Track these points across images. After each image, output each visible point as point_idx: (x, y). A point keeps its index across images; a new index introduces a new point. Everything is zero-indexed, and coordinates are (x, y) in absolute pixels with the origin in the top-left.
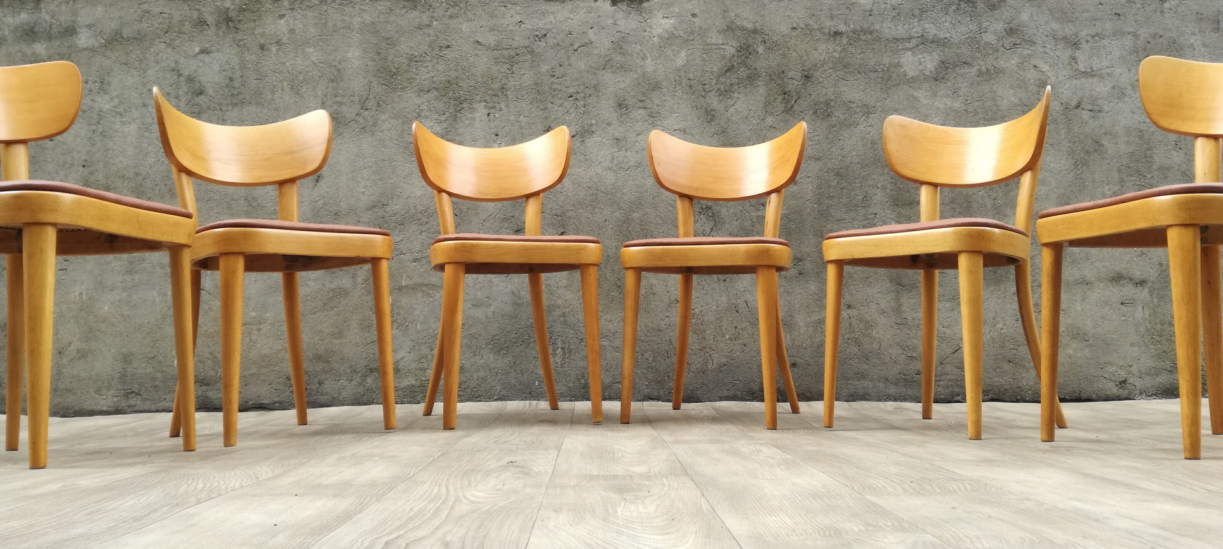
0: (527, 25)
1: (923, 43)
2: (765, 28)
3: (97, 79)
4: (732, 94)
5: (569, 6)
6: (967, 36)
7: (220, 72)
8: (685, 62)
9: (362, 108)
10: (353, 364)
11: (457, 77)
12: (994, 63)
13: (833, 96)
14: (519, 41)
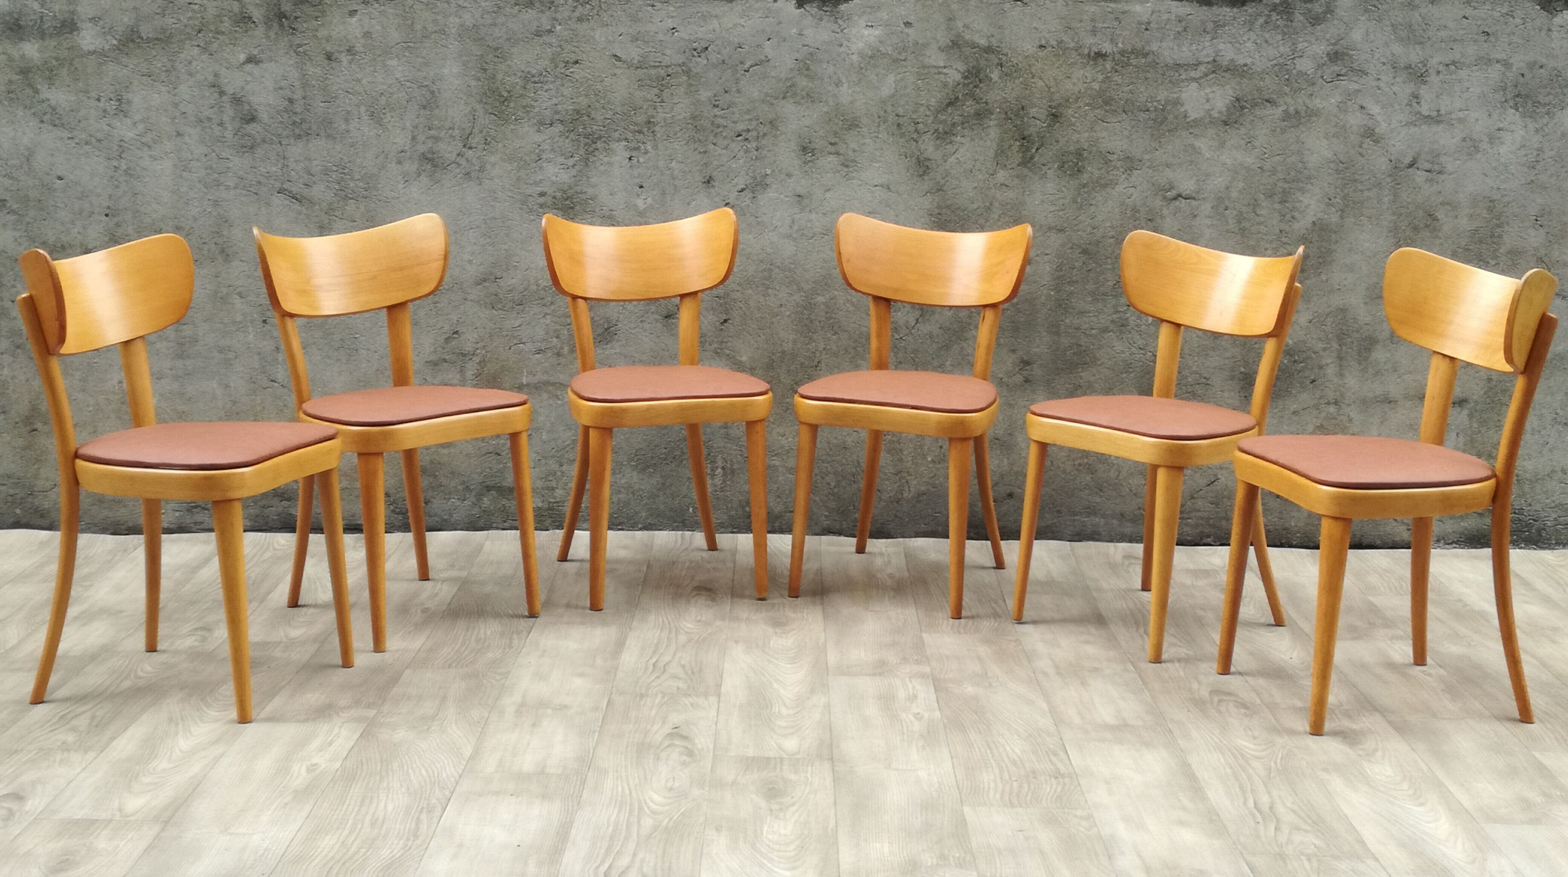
0: (683, 33)
1: (1214, 72)
2: (1004, 45)
3: (112, 96)
4: (953, 138)
5: (738, 8)
6: (1275, 62)
7: (275, 90)
8: (893, 91)
9: (465, 146)
10: (466, 479)
11: (589, 106)
12: (1308, 102)
13: (1087, 144)
14: (671, 56)
